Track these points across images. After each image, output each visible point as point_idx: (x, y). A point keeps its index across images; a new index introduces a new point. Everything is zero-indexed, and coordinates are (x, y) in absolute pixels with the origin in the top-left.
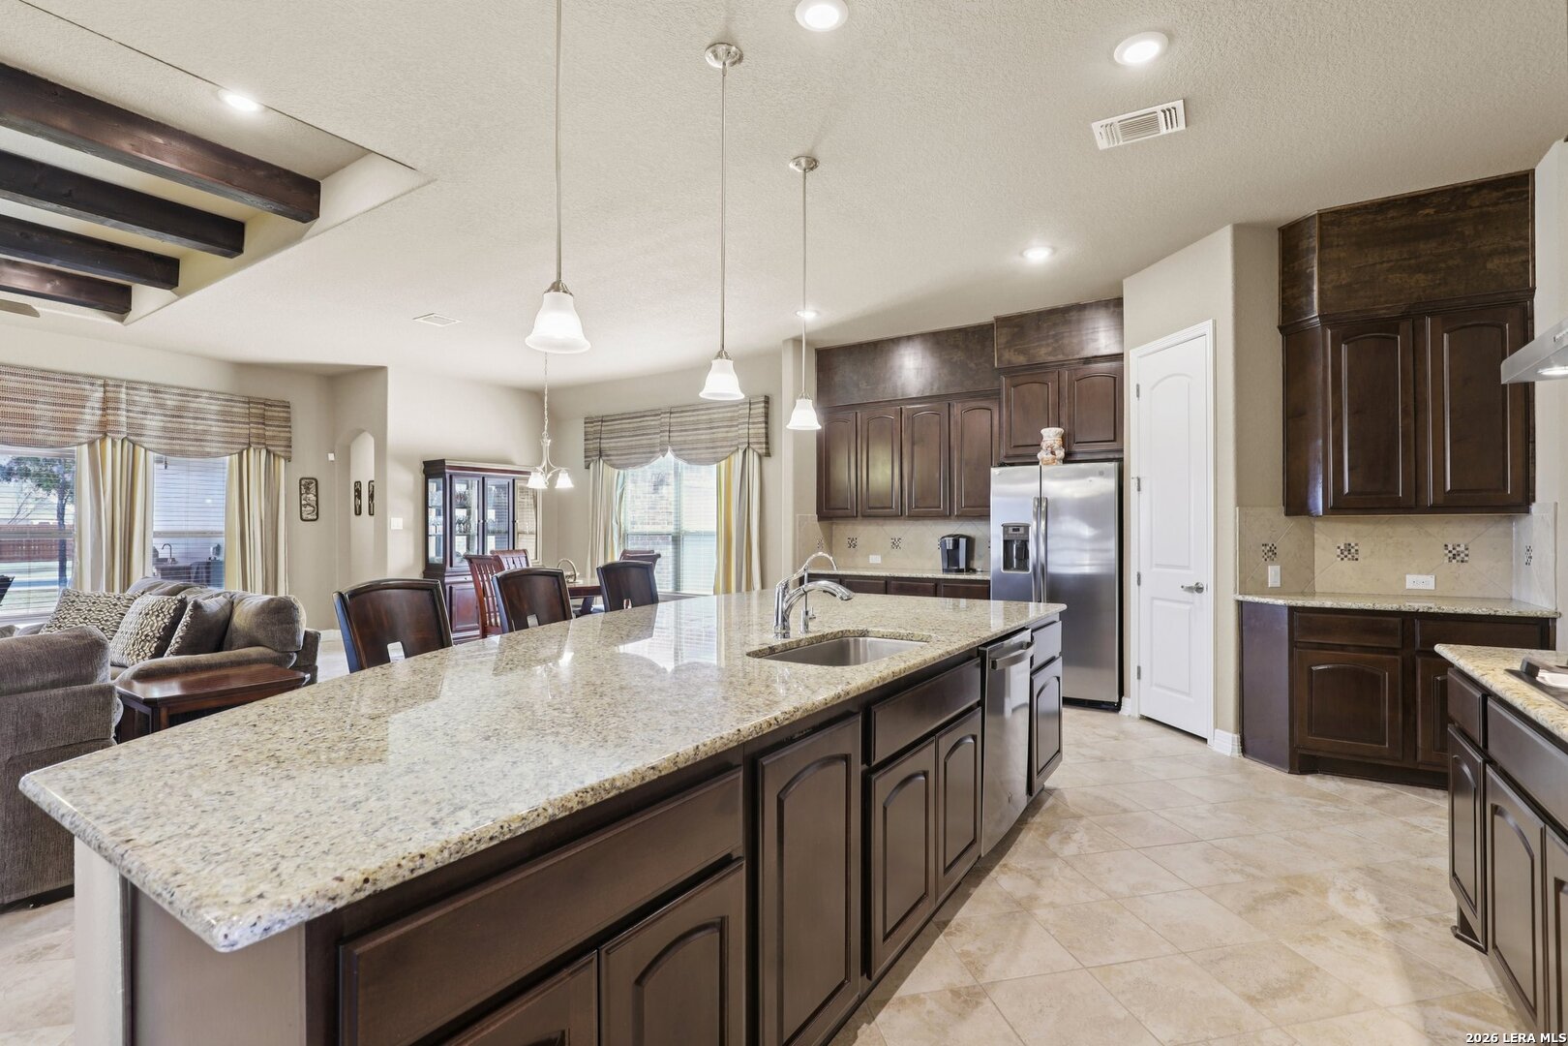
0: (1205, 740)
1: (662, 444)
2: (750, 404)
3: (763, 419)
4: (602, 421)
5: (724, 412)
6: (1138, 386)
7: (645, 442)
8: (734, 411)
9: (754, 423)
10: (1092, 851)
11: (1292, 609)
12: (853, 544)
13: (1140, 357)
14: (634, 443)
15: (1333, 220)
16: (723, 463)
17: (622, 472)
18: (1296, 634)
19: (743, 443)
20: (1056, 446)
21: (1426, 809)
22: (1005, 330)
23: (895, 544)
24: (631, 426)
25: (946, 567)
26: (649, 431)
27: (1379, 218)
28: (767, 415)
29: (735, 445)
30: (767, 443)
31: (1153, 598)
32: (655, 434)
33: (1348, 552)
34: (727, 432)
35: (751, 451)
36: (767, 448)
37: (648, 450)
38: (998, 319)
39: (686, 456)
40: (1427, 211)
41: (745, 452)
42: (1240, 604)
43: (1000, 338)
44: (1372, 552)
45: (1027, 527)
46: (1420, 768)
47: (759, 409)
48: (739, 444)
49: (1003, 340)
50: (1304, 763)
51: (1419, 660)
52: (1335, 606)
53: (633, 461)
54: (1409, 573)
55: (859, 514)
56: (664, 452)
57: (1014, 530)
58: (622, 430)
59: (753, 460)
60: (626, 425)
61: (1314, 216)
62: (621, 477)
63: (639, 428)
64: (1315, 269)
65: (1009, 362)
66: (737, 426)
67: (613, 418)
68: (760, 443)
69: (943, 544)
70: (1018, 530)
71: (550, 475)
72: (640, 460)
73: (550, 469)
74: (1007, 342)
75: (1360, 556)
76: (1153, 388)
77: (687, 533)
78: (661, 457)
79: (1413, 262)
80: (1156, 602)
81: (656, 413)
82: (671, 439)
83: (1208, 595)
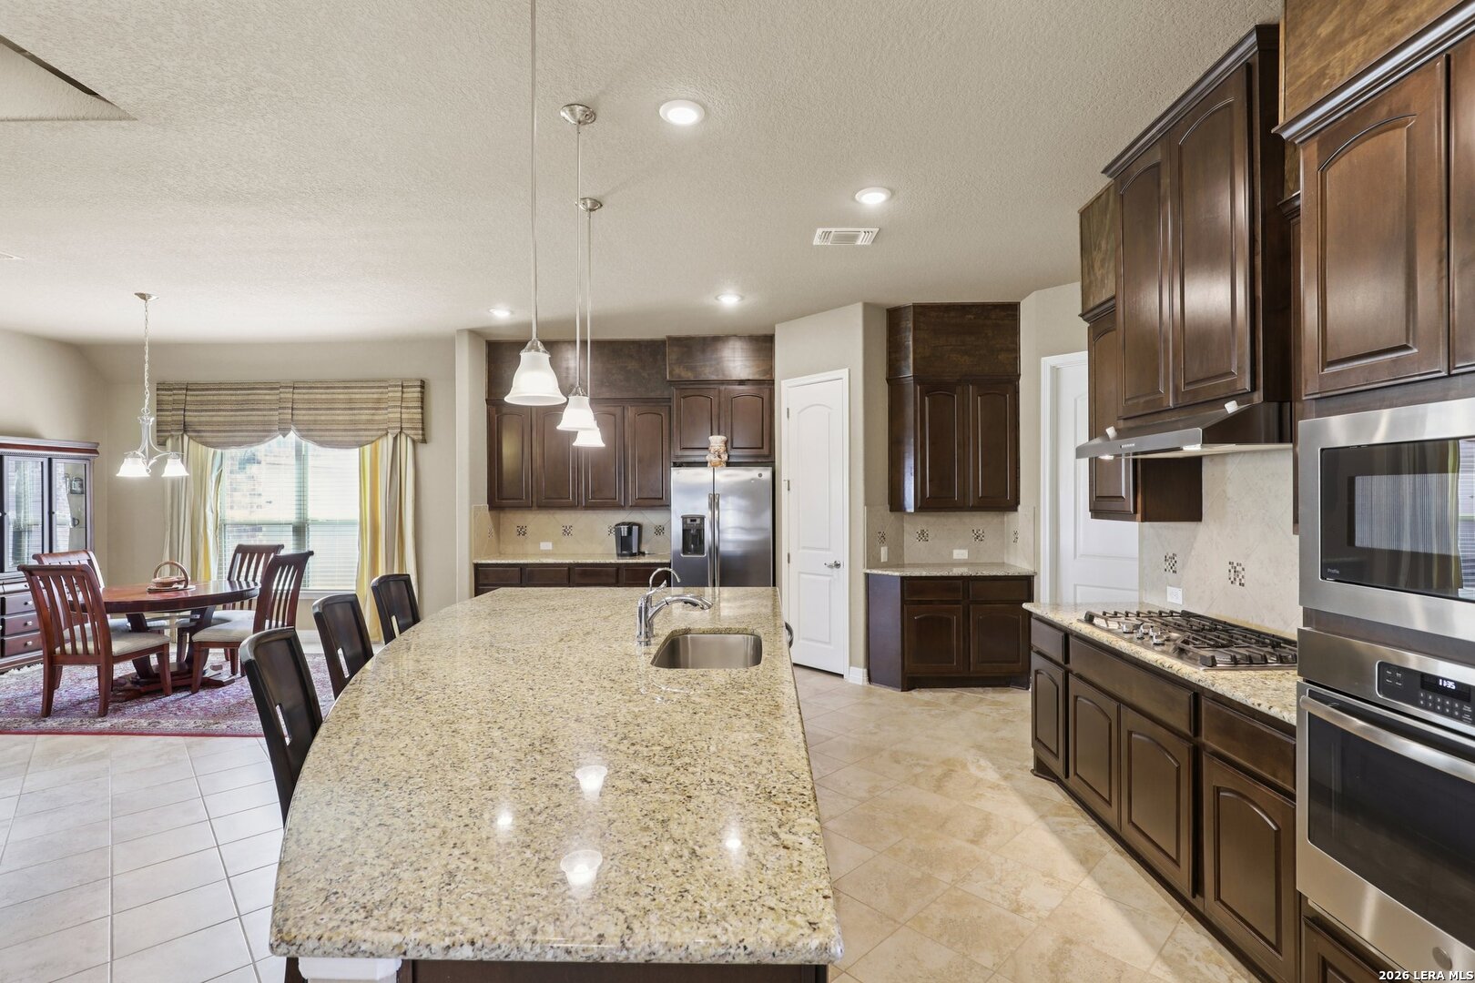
0: (842, 676)
1: (281, 422)
2: (403, 387)
3: (419, 404)
4: (187, 390)
5: (368, 393)
6: (788, 409)
7: (256, 418)
8: (382, 393)
9: (407, 408)
10: (828, 772)
11: (903, 578)
12: (522, 532)
13: (790, 387)
14: (238, 419)
15: (921, 310)
16: (367, 448)
17: (219, 451)
18: (905, 595)
19: (395, 428)
20: (722, 451)
21: (980, 701)
22: (675, 349)
23: (566, 532)
24: (233, 398)
25: (620, 552)
26: (262, 407)
27: (946, 315)
28: (422, 400)
29: (383, 430)
30: (423, 429)
31: (800, 573)
32: (271, 410)
33: (923, 535)
34: (373, 415)
35: (403, 437)
36: (423, 435)
37: (261, 428)
38: (670, 338)
39: (318, 439)
40: (970, 316)
41: (395, 439)
42: (867, 576)
43: (672, 354)
44: (936, 536)
45: (702, 518)
46: (972, 675)
47: (414, 393)
48: (389, 428)
49: (674, 357)
50: (910, 682)
51: (971, 607)
52: (928, 575)
53: (237, 439)
54: (956, 549)
55: (535, 504)
56: (284, 432)
57: (692, 521)
58: (220, 402)
59: (406, 447)
60: (225, 396)
61: (910, 306)
62: (218, 457)
63: (246, 402)
64: (911, 343)
65: (680, 376)
66: (386, 409)
67: (206, 388)
68: (416, 429)
69: (618, 531)
70: (695, 520)
71: (153, 461)
72: (251, 439)
73: (152, 454)
74: (678, 359)
75: (929, 538)
76: (799, 413)
77: (315, 522)
78: (281, 436)
79: (963, 348)
80: (802, 576)
81: (272, 387)
82: (295, 418)
83: (845, 569)
